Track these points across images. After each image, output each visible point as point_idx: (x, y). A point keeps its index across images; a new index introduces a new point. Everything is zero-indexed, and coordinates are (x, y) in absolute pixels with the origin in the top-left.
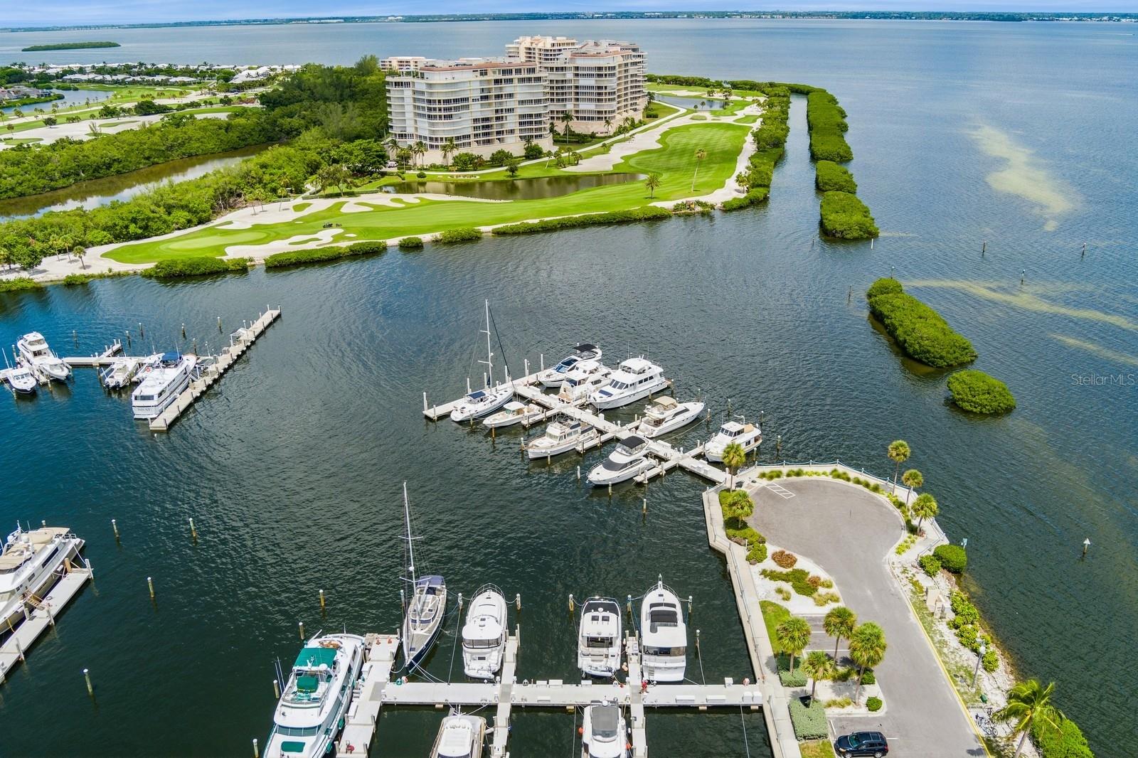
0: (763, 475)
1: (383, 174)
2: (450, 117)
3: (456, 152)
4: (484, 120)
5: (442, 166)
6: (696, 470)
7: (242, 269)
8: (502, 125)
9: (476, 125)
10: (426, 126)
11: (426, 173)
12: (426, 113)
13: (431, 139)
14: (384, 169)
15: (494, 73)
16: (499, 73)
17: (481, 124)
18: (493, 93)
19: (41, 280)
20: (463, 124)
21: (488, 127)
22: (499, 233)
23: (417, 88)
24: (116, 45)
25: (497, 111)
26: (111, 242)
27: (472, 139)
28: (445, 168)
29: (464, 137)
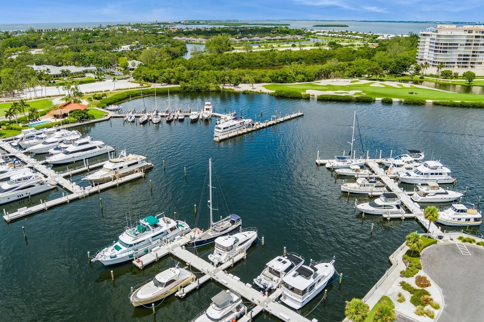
0: (460, 238)
1: (404, 75)
2: (446, 52)
3: (443, 69)
4: (464, 55)
5: (436, 76)
6: (422, 223)
7: (308, 98)
8: (475, 59)
9: (459, 58)
10: (433, 55)
11: (424, 77)
12: (434, 49)
13: (434, 62)
14: (404, 73)
15: (477, 32)
16: (480, 32)
17: (463, 57)
18: (473, 43)
19: (237, 90)
20: (453, 56)
21: (467, 59)
22: (435, 104)
23: (433, 37)
24: (347, 26)
25: (473, 52)
26: (270, 83)
27: (456, 64)
28: (437, 76)
29: (451, 63)
